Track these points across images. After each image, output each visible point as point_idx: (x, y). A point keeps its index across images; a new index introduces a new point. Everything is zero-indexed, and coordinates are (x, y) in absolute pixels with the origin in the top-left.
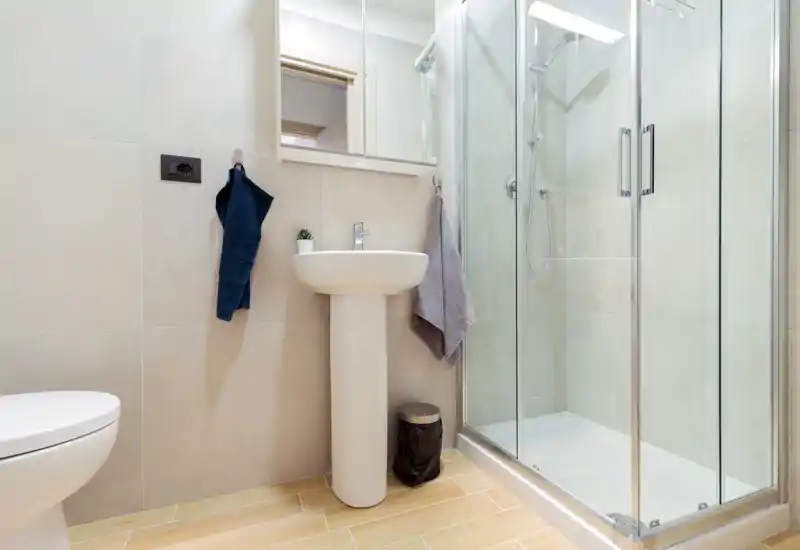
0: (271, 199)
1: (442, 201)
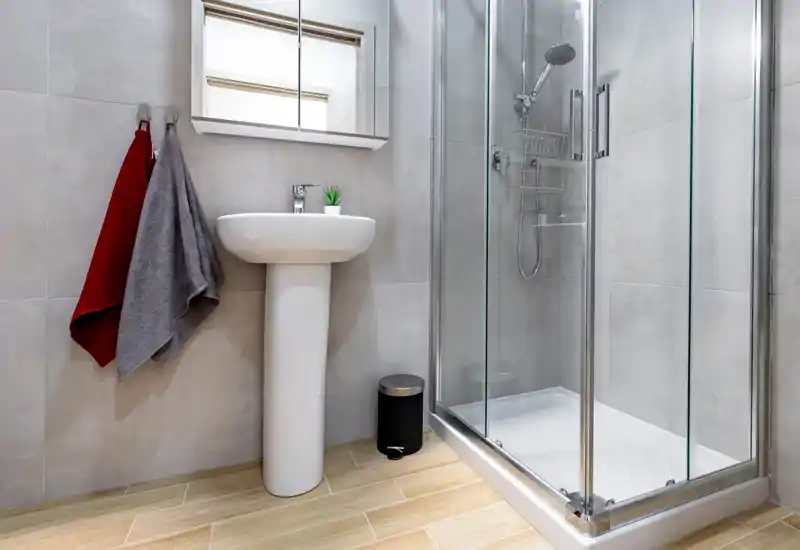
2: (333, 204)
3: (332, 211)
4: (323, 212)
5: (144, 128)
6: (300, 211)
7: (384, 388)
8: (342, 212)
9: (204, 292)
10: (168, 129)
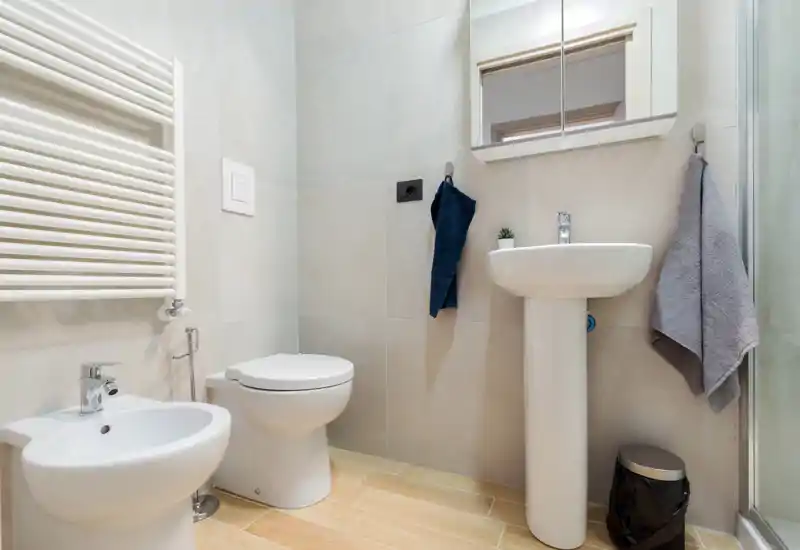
0: (474, 202)
1: (705, 164)
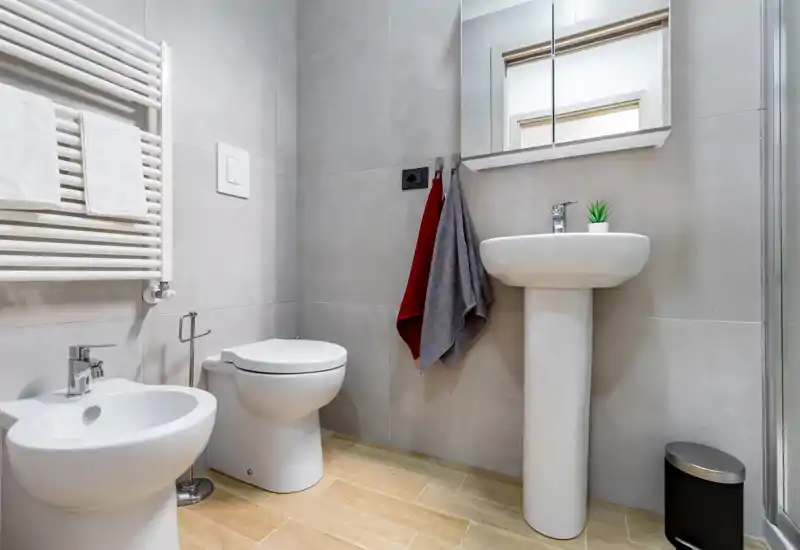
2: (598, 221)
3: (598, 230)
4: (587, 230)
5: (438, 177)
6: (560, 230)
7: (671, 456)
8: (611, 229)
9: (474, 310)
10: (452, 173)
